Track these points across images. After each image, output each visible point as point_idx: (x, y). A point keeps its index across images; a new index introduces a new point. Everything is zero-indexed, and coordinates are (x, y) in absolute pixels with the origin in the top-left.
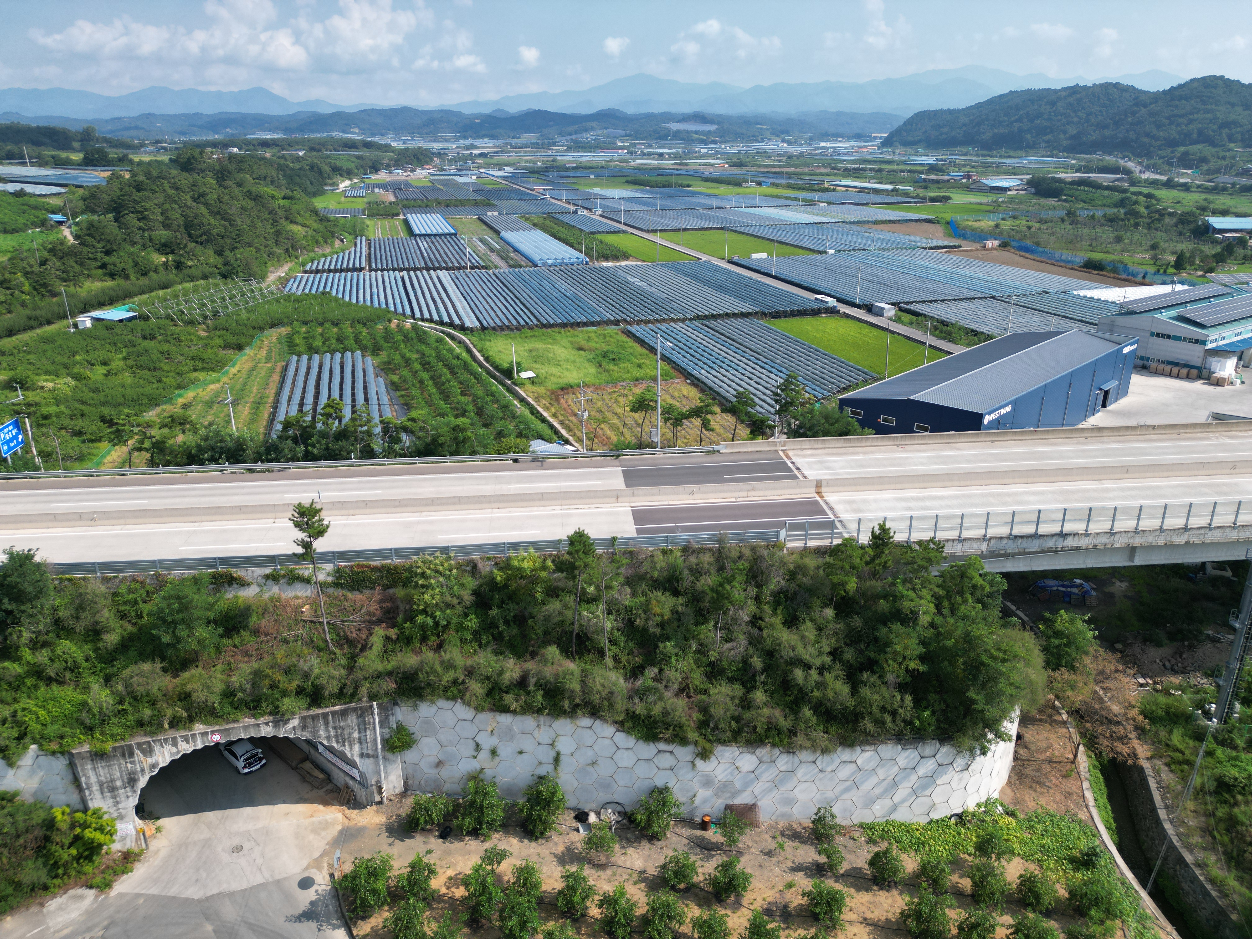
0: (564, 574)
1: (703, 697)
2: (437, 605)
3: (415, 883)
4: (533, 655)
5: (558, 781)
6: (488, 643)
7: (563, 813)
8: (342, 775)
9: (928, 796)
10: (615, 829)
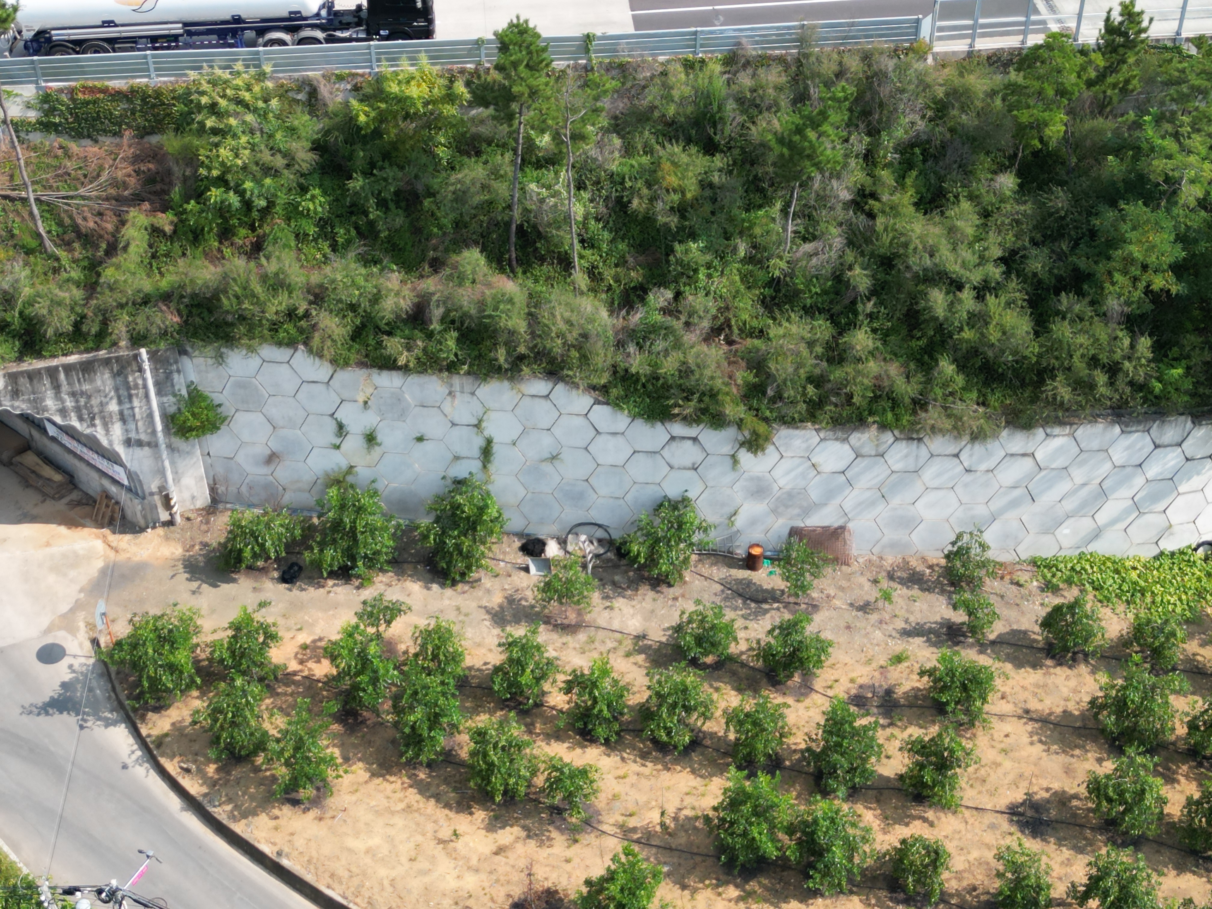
0: (491, 110)
1: (756, 342)
2: (245, 168)
3: (242, 655)
4: (436, 265)
5: (490, 487)
6: (349, 242)
7: (499, 542)
8: (95, 475)
9: (1160, 512)
10: (593, 568)
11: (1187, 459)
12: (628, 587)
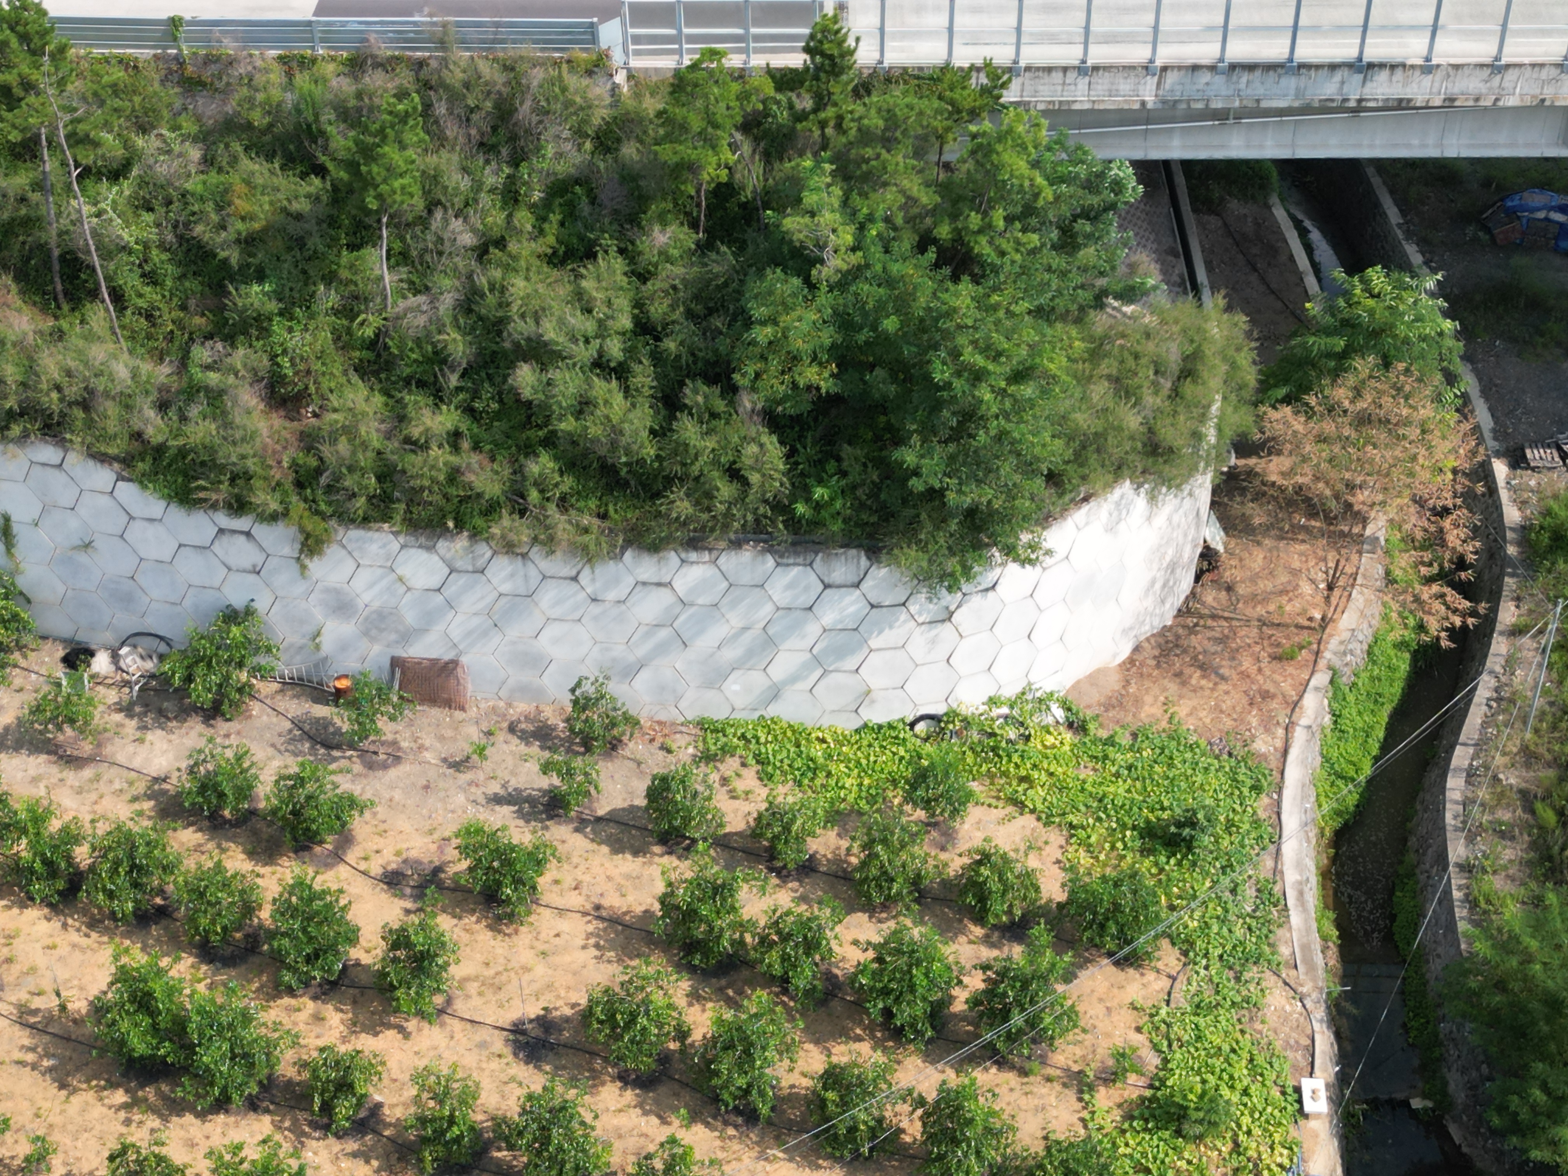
5: (18, 579)
7: (40, 648)
9: (851, 672)
10: (141, 689)
11: (873, 606)
12: (175, 718)
